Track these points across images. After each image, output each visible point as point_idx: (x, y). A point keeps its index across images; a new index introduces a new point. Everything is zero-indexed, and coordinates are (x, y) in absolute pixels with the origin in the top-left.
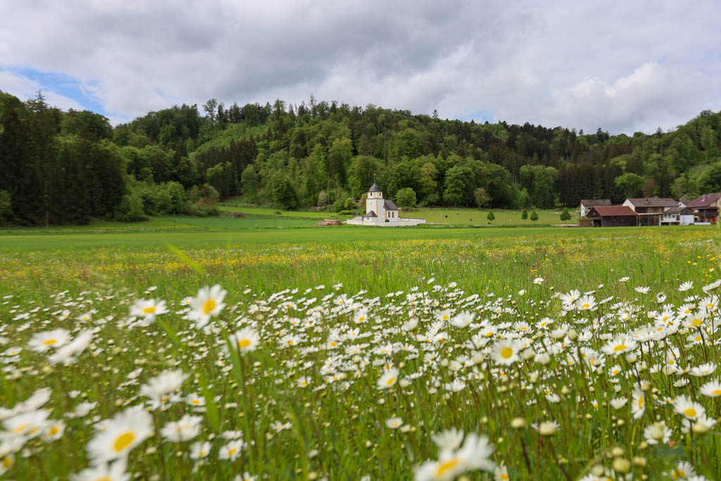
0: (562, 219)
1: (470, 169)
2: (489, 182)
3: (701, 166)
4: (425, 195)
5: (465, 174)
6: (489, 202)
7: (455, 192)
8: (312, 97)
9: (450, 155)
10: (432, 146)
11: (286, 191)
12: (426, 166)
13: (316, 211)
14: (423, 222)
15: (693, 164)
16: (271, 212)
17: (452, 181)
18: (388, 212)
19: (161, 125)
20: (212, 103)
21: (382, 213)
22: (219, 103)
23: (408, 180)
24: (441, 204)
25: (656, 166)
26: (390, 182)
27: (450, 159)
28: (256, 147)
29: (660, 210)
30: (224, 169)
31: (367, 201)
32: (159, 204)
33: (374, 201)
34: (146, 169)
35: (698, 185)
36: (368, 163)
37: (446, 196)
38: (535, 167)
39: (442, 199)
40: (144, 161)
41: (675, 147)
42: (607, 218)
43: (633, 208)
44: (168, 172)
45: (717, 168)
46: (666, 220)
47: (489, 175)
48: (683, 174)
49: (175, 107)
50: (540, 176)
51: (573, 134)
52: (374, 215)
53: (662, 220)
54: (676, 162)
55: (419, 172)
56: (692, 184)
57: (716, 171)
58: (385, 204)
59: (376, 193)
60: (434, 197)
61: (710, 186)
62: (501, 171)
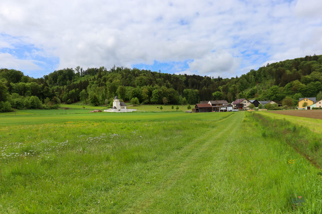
0: (188, 109)
1: (161, 90)
2: (169, 95)
3: (249, 89)
4: (144, 100)
5: (159, 92)
6: (168, 102)
7: (155, 99)
8: (114, 65)
9: (155, 85)
10: (151, 82)
11: (94, 99)
12: (144, 90)
13: (104, 107)
14: (135, 110)
15: (246, 88)
16: (81, 107)
17: (154, 95)
18: (121, 107)
19: (59, 76)
20: (78, 68)
21: (119, 107)
22: (81, 68)
23: (137, 95)
24: (149, 103)
25: (233, 89)
26: (130, 95)
27: (155, 87)
28: (89, 83)
29: (221, 105)
30: (76, 91)
31: (113, 103)
32: (24, 104)
33: (116, 103)
34: (28, 91)
35: (246, 96)
36: (123, 89)
37: (152, 100)
38: (189, 90)
39: (150, 101)
40: (28, 88)
41: (240, 82)
42: (201, 108)
43: (211, 104)
44: (39, 92)
45: (253, 89)
46: (222, 109)
47: (169, 93)
48: (241, 92)
49: (64, 69)
50: (190, 93)
51: (210, 78)
52: (115, 108)
53: (220, 109)
54: (240, 88)
55: (142, 92)
56: (244, 95)
57: (253, 90)
58: (120, 103)
59: (117, 100)
60: (147, 101)
61: (250, 96)
62: (174, 91)
